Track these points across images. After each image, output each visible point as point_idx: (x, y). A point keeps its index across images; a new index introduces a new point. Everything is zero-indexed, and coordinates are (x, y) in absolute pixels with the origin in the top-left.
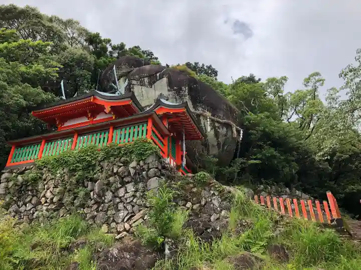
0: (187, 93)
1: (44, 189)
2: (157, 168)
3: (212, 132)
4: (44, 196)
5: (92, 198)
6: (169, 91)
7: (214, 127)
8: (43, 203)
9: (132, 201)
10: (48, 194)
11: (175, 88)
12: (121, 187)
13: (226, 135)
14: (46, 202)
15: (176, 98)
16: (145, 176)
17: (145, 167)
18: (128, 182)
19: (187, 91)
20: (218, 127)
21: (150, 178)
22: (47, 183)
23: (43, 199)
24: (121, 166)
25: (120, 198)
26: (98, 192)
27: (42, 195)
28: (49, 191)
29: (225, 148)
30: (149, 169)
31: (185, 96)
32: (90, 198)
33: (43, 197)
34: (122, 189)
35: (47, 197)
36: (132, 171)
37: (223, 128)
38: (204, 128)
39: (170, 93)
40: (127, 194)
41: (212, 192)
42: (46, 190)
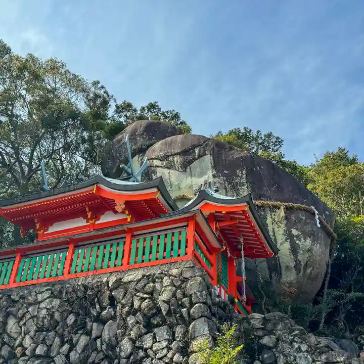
0: (244, 180)
1: (21, 333)
2: (204, 303)
3: (287, 245)
4: (21, 345)
5: (99, 349)
6: (214, 176)
7: (290, 237)
8: (19, 355)
9: (165, 356)
10: (28, 342)
11: (226, 172)
12: (146, 333)
13: (309, 250)
14: (24, 354)
15: (225, 189)
16: (185, 315)
17: (185, 300)
18: (158, 325)
19: (244, 176)
20: (297, 237)
21: (194, 319)
22: (24, 324)
23: (19, 349)
24: (145, 299)
25: (146, 350)
26: (110, 339)
27: (17, 343)
28: (28, 337)
29: (309, 271)
30: (192, 304)
31: (242, 184)
32: (96, 349)
33: (18, 346)
34: (148, 335)
35: (25, 346)
36: (164, 308)
37: (305, 239)
38: (273, 238)
39: (216, 180)
40: (157, 344)
41: (296, 346)
42: (23, 335)
